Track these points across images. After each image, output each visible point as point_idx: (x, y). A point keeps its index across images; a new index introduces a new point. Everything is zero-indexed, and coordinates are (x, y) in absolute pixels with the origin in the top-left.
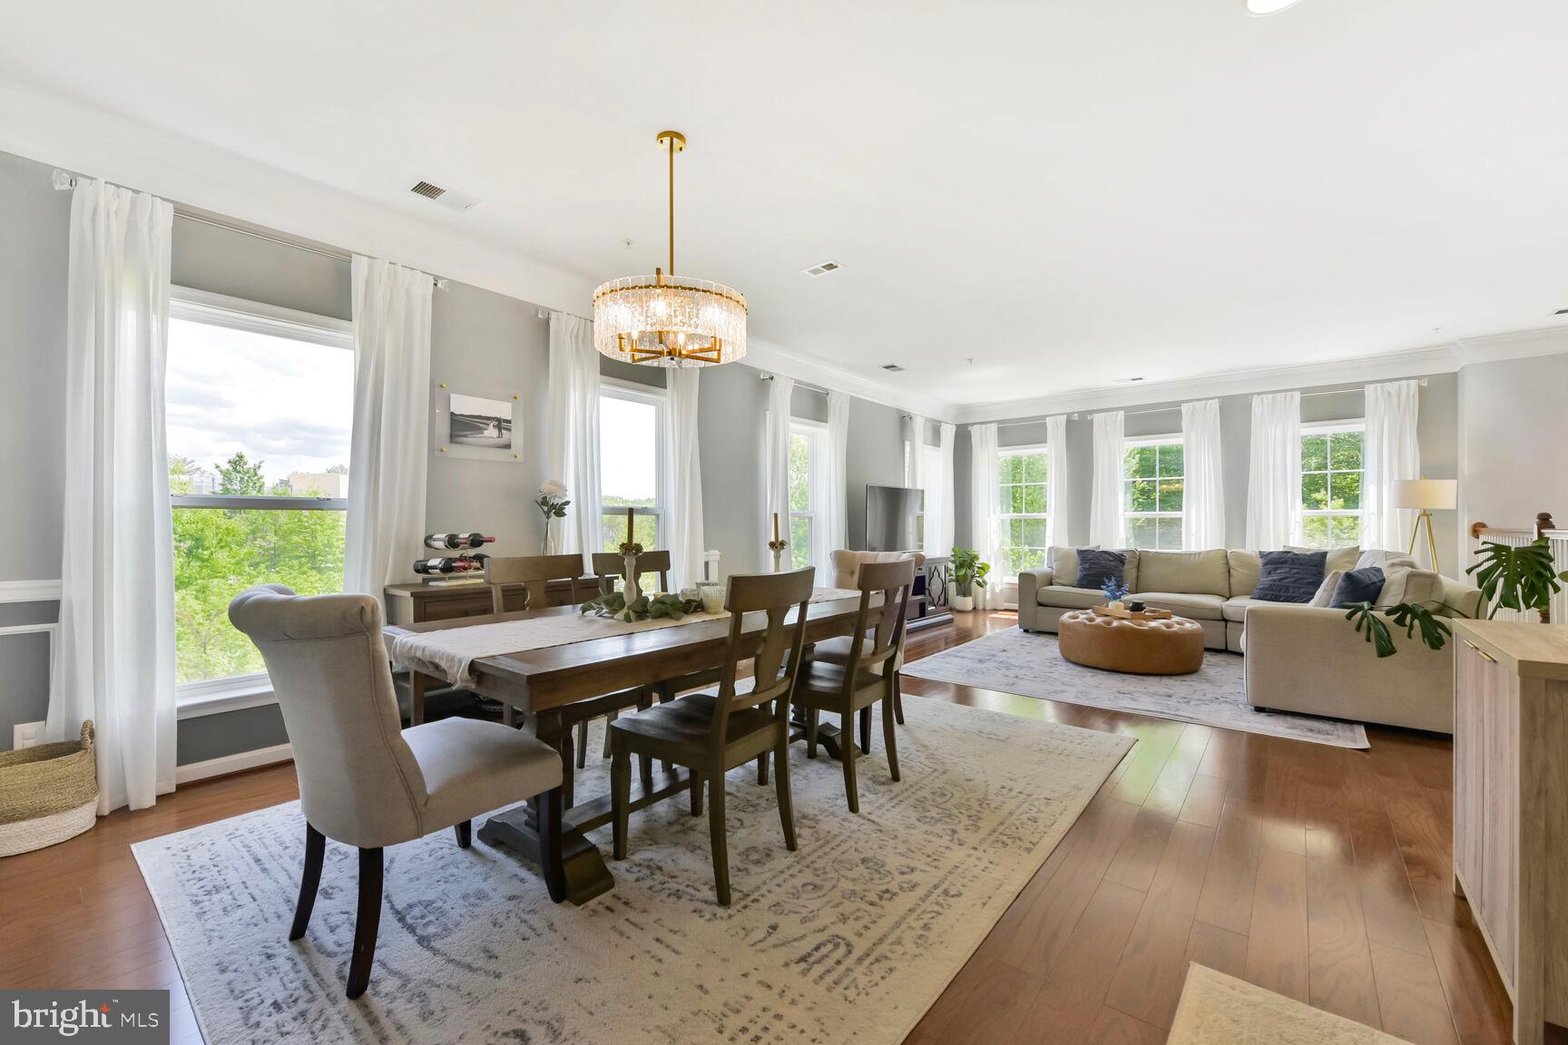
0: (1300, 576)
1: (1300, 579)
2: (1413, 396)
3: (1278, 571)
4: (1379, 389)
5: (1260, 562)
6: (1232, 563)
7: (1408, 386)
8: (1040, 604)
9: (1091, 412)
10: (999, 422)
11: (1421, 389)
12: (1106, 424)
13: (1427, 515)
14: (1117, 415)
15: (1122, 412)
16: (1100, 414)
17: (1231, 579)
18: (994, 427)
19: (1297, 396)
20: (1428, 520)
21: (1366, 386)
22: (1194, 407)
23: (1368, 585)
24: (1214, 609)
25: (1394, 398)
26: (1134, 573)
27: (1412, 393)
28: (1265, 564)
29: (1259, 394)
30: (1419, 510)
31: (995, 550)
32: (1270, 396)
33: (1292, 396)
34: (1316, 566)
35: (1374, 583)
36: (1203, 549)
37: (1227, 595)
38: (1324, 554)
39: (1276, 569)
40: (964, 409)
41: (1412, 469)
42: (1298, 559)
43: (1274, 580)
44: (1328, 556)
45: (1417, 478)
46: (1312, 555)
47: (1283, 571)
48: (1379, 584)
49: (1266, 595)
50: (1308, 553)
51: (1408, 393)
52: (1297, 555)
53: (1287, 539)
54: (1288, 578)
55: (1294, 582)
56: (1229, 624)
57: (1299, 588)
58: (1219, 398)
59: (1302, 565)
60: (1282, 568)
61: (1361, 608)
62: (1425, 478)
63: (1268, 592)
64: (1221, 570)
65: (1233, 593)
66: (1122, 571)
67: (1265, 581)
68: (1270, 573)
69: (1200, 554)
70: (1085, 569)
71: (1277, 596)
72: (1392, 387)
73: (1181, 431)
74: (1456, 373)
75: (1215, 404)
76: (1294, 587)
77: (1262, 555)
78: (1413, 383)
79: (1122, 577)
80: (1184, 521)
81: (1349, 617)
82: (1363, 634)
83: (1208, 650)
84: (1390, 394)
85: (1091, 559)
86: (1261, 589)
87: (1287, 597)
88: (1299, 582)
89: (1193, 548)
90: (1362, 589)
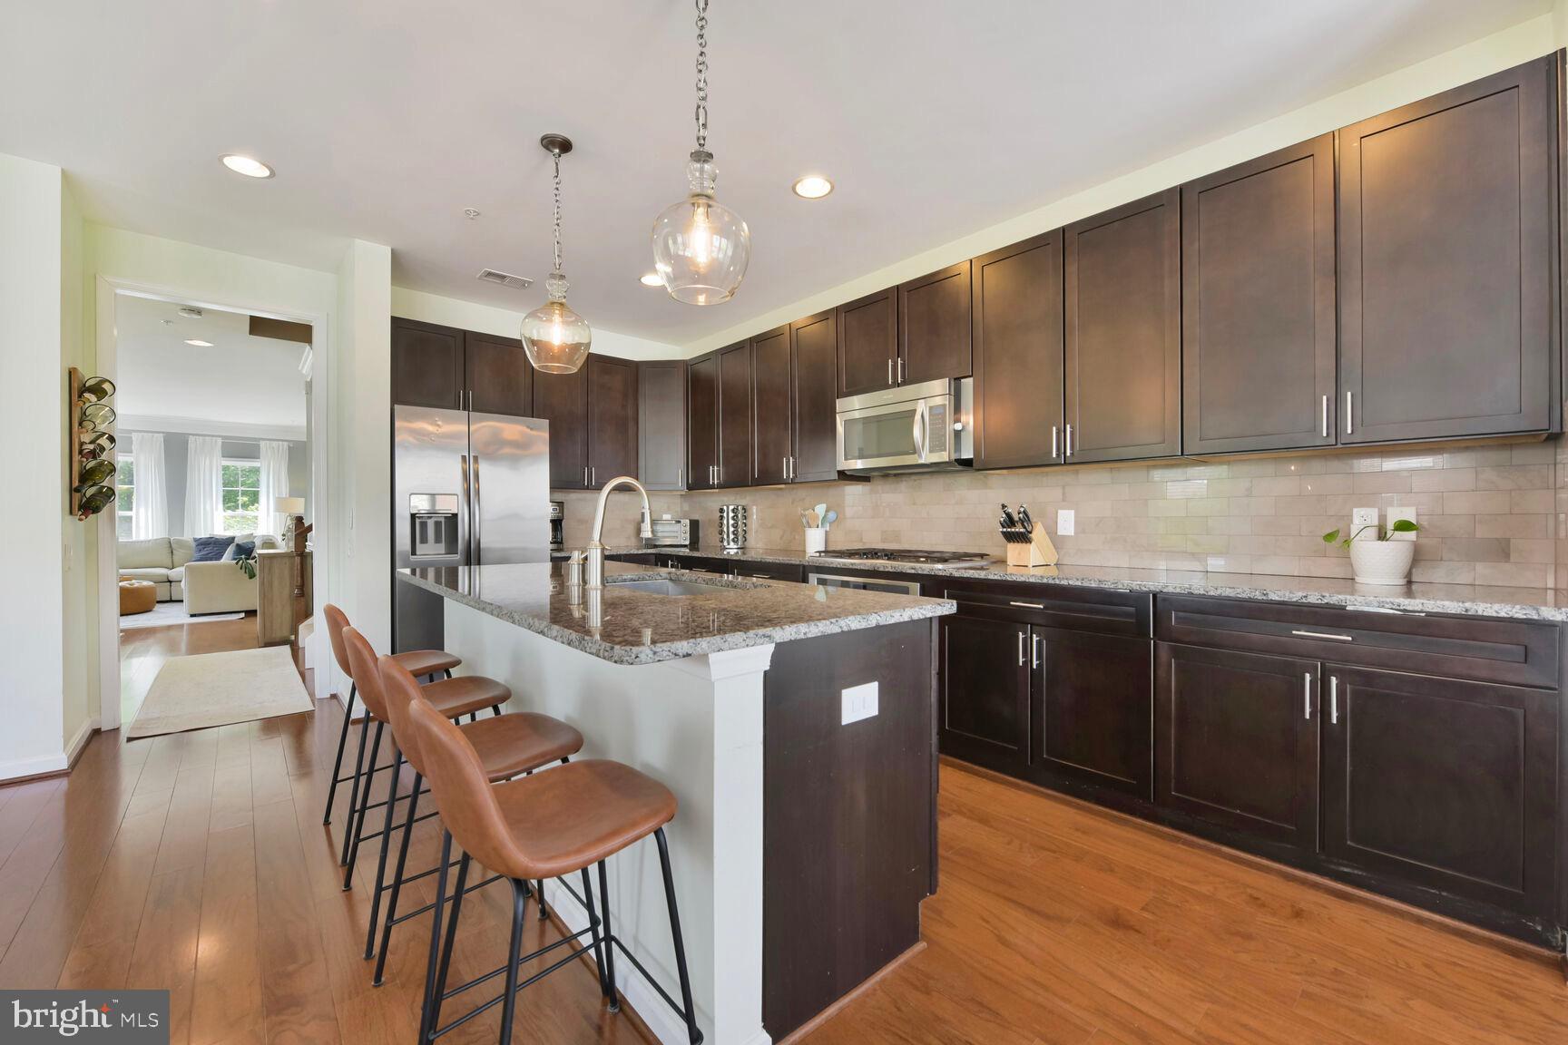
1: (217, 549)
3: (204, 547)
4: (267, 444)
5: (194, 544)
6: (173, 546)
7: (283, 445)
11: (289, 447)
17: (174, 557)
19: (220, 441)
21: (260, 441)
22: (143, 436)
23: (249, 548)
24: (162, 575)
25: (276, 451)
27: (284, 449)
28: (197, 545)
29: (194, 435)
30: (287, 513)
32: (201, 437)
33: (216, 439)
34: (225, 542)
35: (252, 547)
36: (150, 538)
37: (171, 567)
38: (234, 537)
41: (285, 491)
42: (217, 541)
43: (202, 554)
45: (287, 496)
46: (227, 538)
50: (224, 538)
51: (282, 448)
52: (216, 539)
53: (213, 530)
56: (173, 585)
57: (216, 554)
58: (163, 433)
59: (219, 543)
60: (207, 546)
61: (241, 559)
62: (291, 496)
64: (166, 551)
65: (175, 564)
67: (198, 555)
68: (199, 550)
69: (149, 541)
71: (204, 559)
72: (274, 444)
73: (131, 452)
74: (308, 441)
75: (160, 437)
76: (213, 554)
77: (195, 540)
78: (286, 444)
80: (134, 519)
81: (237, 563)
82: (243, 570)
83: (158, 602)
84: (273, 448)
87: (209, 559)
88: (216, 551)
89: (142, 537)
90: (245, 551)
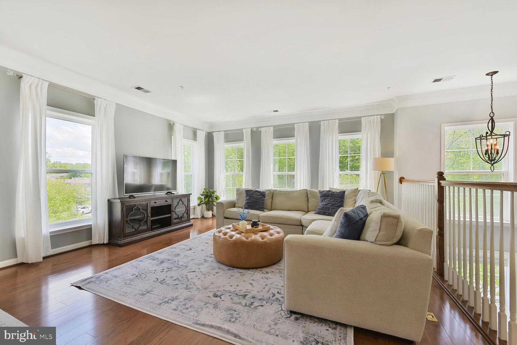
0: (334, 203)
1: (334, 204)
2: (379, 123)
3: (326, 200)
4: (367, 119)
5: (319, 195)
6: (309, 195)
7: (377, 118)
8: (226, 218)
9: (261, 127)
10: (225, 131)
11: (381, 120)
12: (266, 132)
13: (383, 174)
14: (270, 128)
15: (272, 127)
16: (264, 128)
17: (309, 203)
18: (222, 134)
19: (337, 121)
20: (384, 175)
21: (362, 118)
22: (299, 126)
23: (358, 221)
24: (297, 220)
25: (372, 123)
26: (270, 200)
27: (378, 122)
28: (321, 197)
29: (323, 121)
30: (380, 171)
31: (223, 189)
32: (327, 121)
33: (335, 122)
34: (340, 198)
35: (361, 219)
37: (307, 211)
38: (344, 192)
39: (325, 199)
40: (212, 125)
41: (378, 154)
42: (334, 195)
43: (324, 205)
44: (346, 193)
45: (380, 157)
46: (339, 192)
47: (328, 200)
48: (364, 219)
49: (321, 212)
50: (338, 191)
51: (377, 121)
52: (333, 192)
54: (329, 203)
55: (332, 206)
56: (304, 227)
57: (333, 209)
58: (309, 122)
59: (335, 197)
60: (327, 199)
62: (383, 157)
63: (321, 211)
64: (306, 199)
65: (310, 209)
66: (263, 200)
67: (321, 205)
68: (322, 201)
70: (247, 199)
71: (325, 212)
72: (371, 118)
73: (294, 137)
74: (394, 113)
75: (307, 125)
76: (332, 208)
78: (379, 117)
79: (263, 203)
80: (295, 176)
84: (370, 121)
85: (250, 195)
86: (319, 209)
87: (329, 213)
88: (333, 206)
